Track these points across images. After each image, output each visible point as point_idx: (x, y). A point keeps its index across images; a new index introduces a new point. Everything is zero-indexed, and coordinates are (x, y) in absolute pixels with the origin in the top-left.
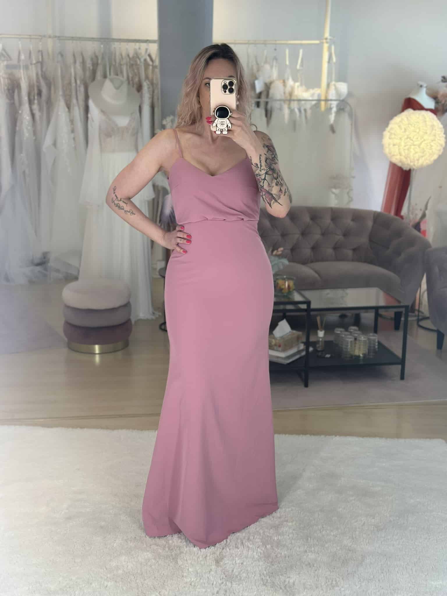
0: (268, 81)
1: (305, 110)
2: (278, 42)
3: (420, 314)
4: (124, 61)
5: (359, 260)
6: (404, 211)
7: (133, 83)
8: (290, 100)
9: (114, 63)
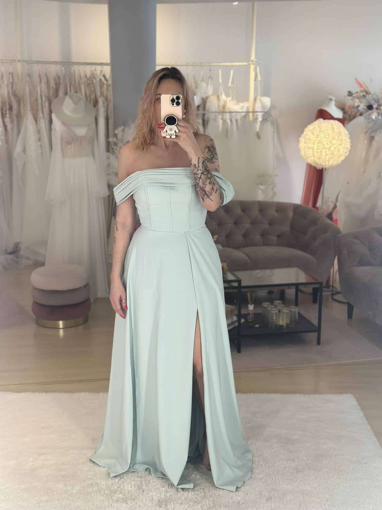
0: (204, 96)
1: (237, 121)
2: (212, 64)
3: (334, 289)
4: (82, 81)
5: (283, 245)
6: (319, 204)
7: (90, 99)
8: (224, 112)
9: (73, 83)
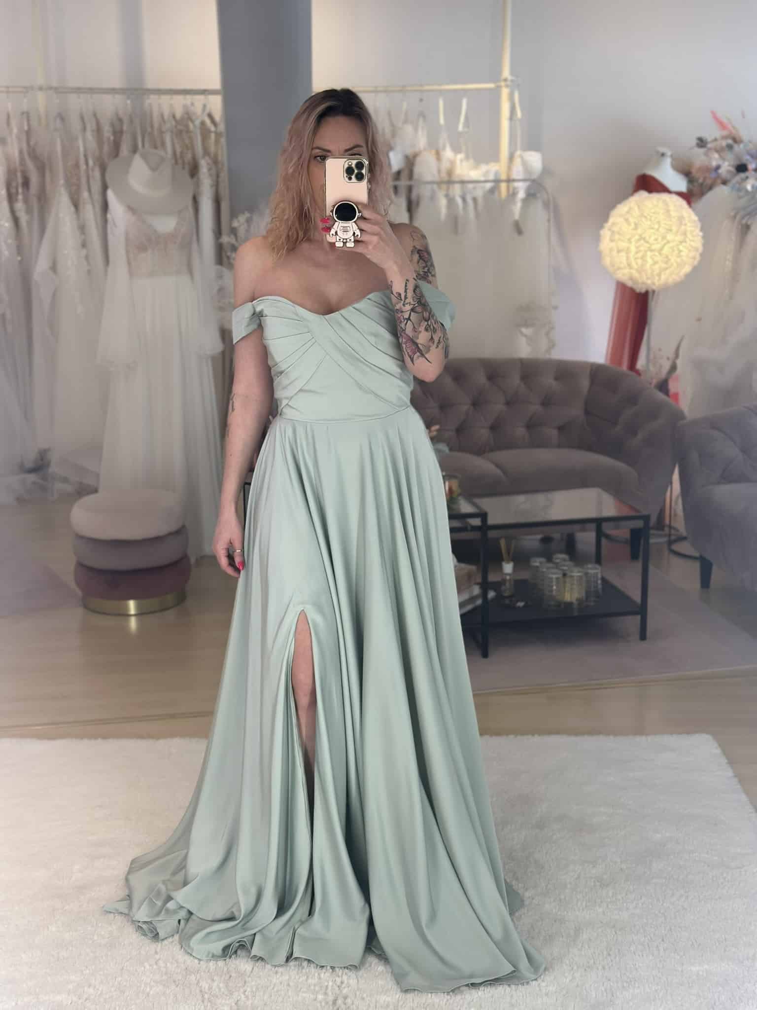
0: (409, 152)
1: (475, 200)
2: (427, 88)
3: (673, 532)
4: (168, 125)
5: (570, 446)
6: (641, 363)
7: (184, 162)
8: (450, 182)
9: (149, 130)
